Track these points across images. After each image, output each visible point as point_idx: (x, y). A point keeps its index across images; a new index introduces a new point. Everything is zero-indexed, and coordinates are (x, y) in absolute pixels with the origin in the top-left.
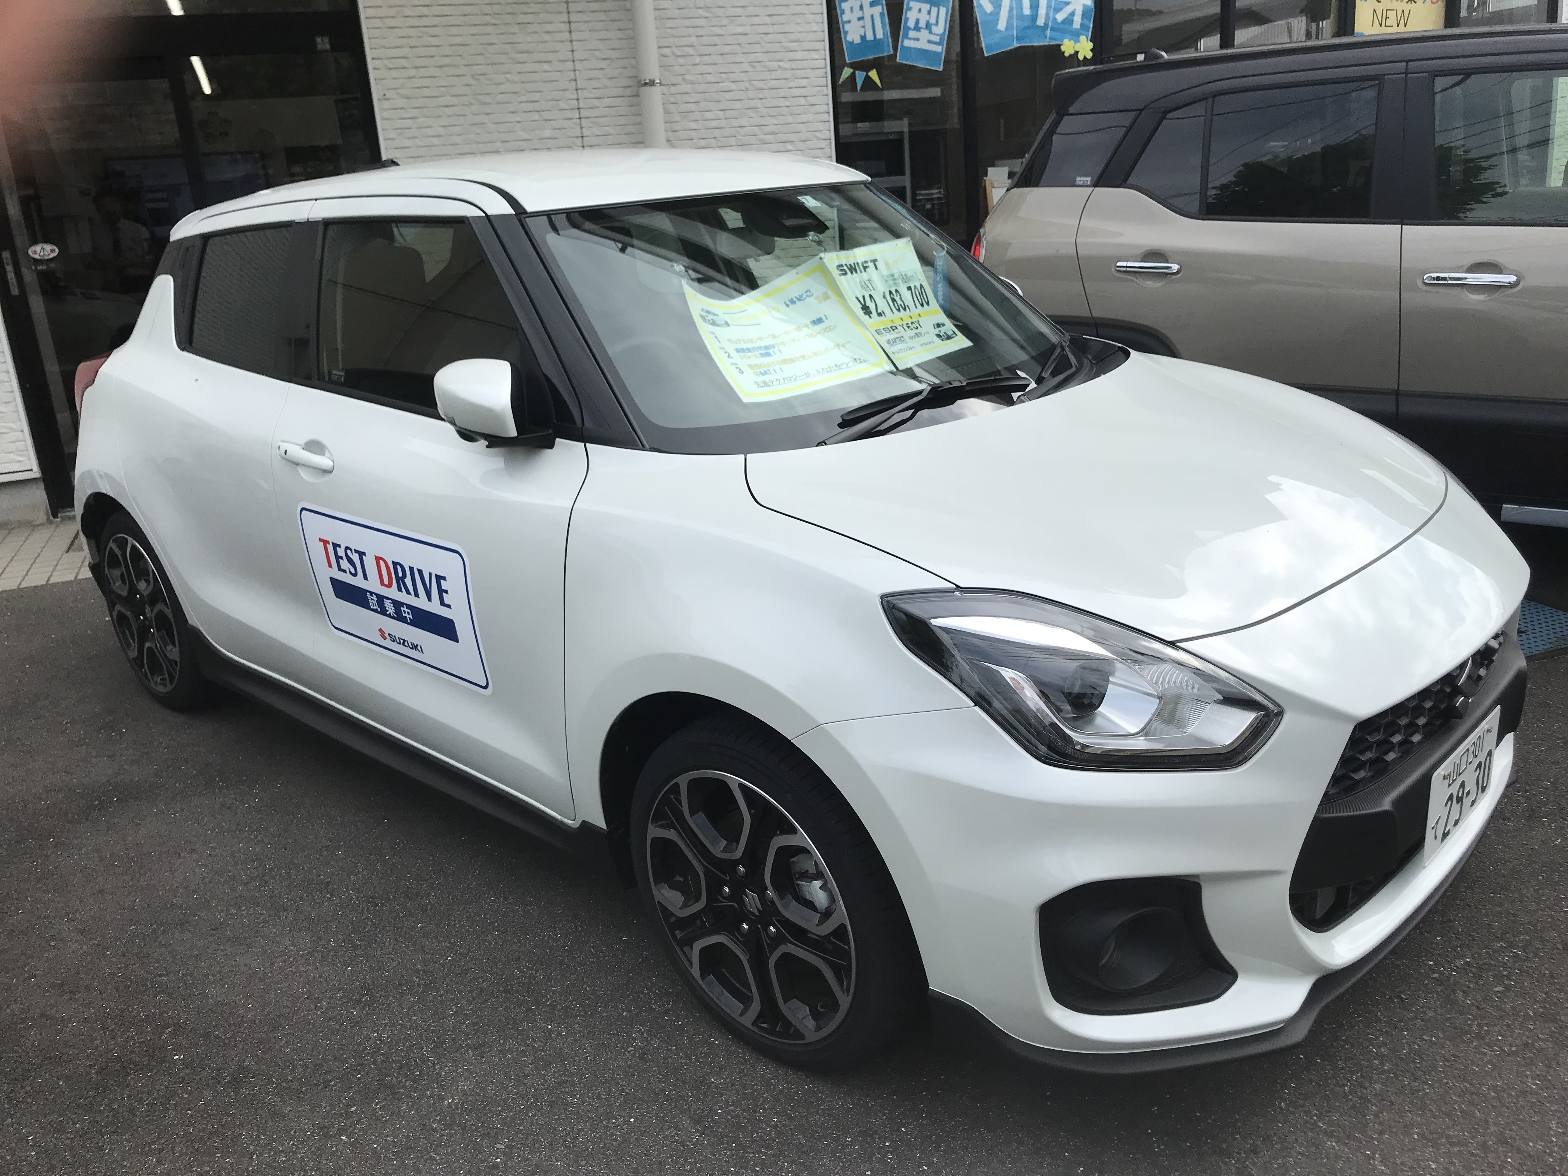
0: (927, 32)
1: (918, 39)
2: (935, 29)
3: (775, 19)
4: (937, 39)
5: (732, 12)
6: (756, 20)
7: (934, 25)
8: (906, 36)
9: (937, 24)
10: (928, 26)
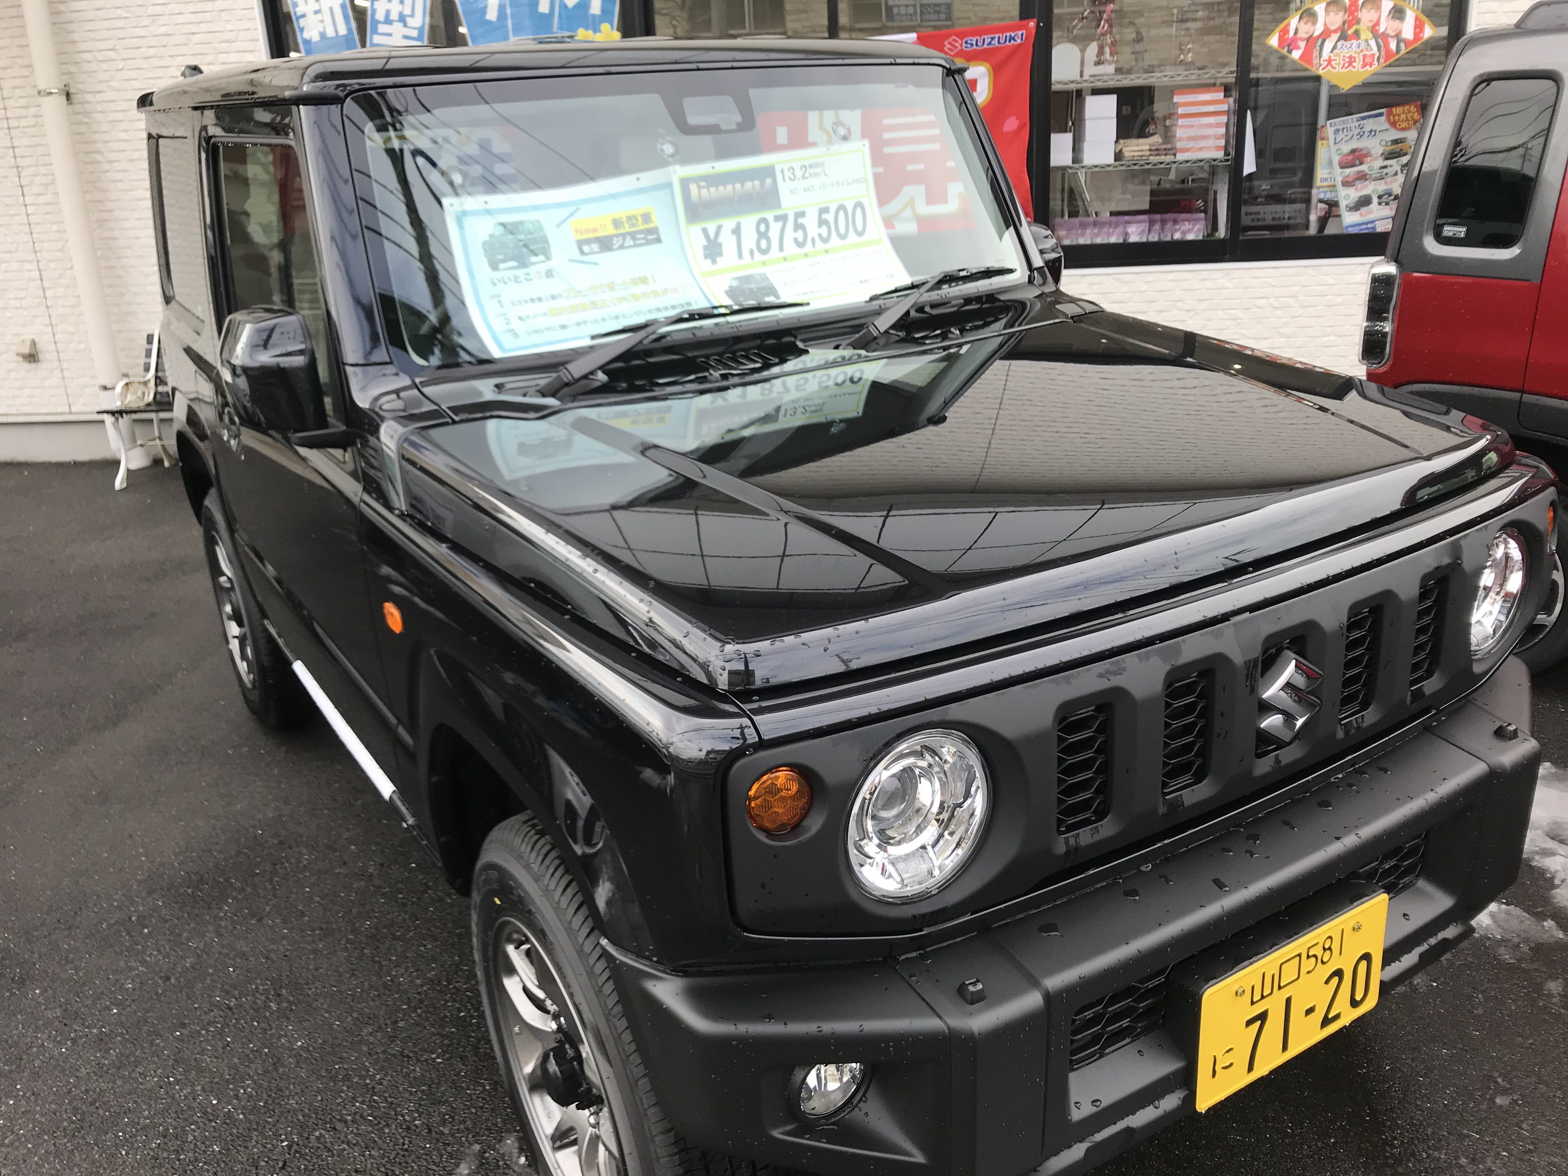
0: (401, 24)
1: (390, 35)
2: (410, 22)
3: (200, 17)
4: (415, 33)
5: (152, 10)
6: (181, 19)
7: (409, 16)
8: (375, 31)
9: (412, 16)
10: (402, 19)
